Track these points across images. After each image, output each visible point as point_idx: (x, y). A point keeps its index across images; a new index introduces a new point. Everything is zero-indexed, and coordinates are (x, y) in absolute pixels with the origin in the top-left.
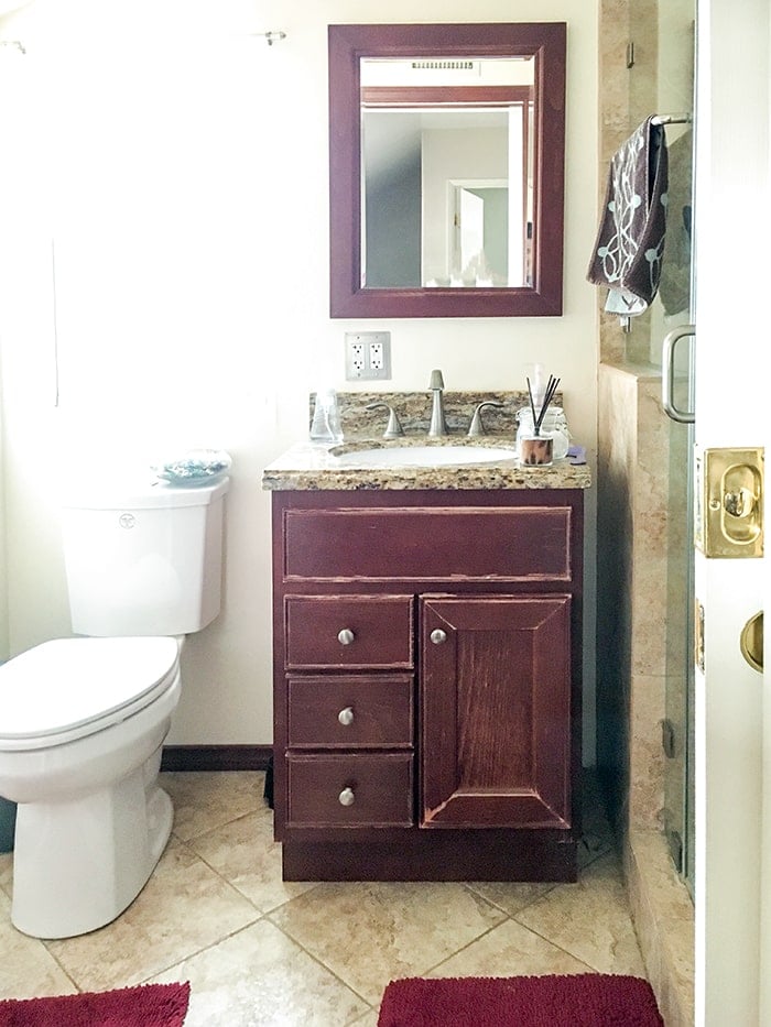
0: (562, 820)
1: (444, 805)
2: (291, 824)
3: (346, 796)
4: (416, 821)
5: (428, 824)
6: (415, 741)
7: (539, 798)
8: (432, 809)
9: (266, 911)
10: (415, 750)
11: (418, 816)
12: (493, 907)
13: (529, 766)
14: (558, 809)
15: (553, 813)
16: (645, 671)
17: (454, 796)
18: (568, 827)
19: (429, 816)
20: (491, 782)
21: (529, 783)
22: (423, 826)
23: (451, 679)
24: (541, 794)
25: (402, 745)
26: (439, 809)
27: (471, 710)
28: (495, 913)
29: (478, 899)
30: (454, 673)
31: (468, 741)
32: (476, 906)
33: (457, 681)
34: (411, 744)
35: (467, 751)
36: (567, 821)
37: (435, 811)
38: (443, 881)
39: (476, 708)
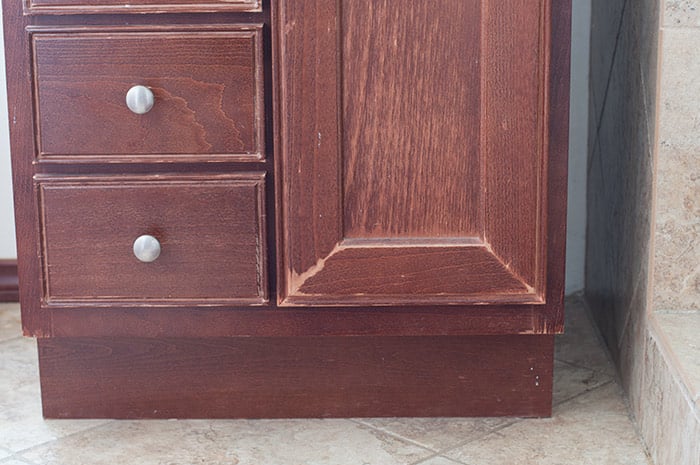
0: (531, 290)
1: (321, 264)
2: (49, 301)
3: (145, 246)
4: (271, 295)
5: (294, 298)
6: (268, 151)
7: (489, 249)
8: (300, 272)
9: (16, 449)
10: (267, 167)
11: (274, 284)
12: (407, 444)
13: (474, 196)
14: (526, 270)
15: (516, 276)
16: (684, 19)
17: (338, 248)
18: (541, 300)
19: (294, 285)
20: (406, 226)
21: (473, 226)
22: (285, 303)
23: (330, 28)
24: (493, 243)
25: (242, 157)
26: (312, 272)
27: (368, 90)
28: (412, 450)
29: (381, 436)
30: (336, 19)
31: (363, 148)
32: (379, 442)
33: (342, 34)
34: (259, 156)
35: (361, 167)
36: (539, 290)
37: (305, 276)
38: (321, 418)
39: (378, 88)
